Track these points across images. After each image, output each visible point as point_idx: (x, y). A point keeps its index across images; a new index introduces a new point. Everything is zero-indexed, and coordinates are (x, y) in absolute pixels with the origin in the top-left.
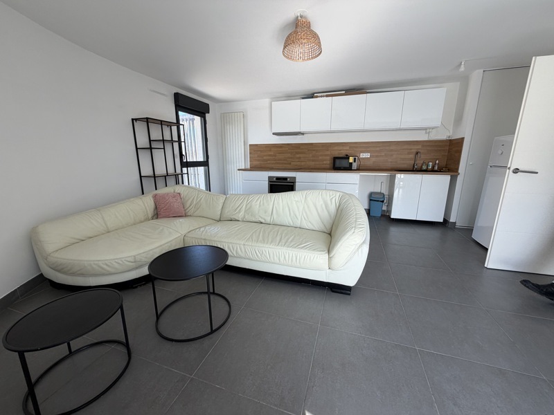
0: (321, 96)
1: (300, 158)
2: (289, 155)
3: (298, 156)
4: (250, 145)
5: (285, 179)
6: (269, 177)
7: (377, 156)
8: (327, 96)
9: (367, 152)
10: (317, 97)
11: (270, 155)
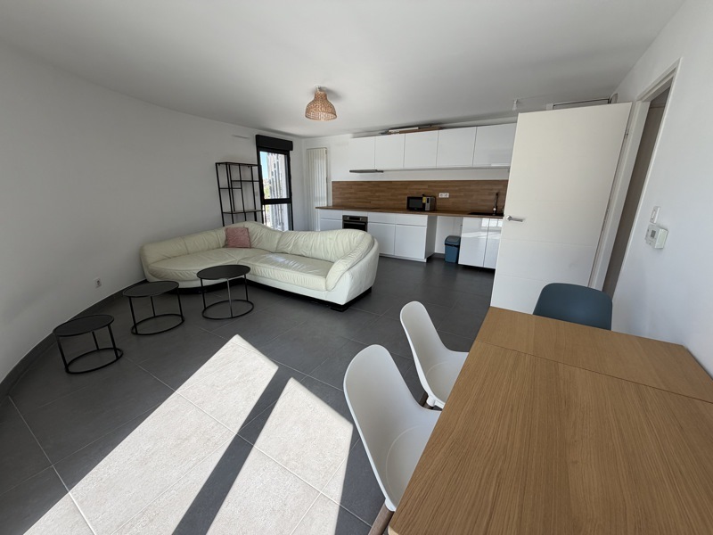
0: (395, 133)
1: (379, 197)
2: (369, 193)
3: (377, 194)
4: (333, 182)
5: (357, 218)
6: (344, 216)
7: (456, 197)
8: (400, 132)
9: (447, 192)
10: (390, 133)
11: (351, 193)
